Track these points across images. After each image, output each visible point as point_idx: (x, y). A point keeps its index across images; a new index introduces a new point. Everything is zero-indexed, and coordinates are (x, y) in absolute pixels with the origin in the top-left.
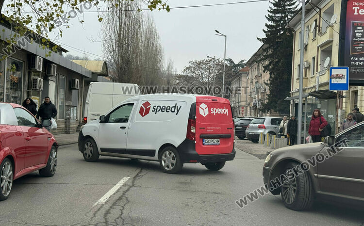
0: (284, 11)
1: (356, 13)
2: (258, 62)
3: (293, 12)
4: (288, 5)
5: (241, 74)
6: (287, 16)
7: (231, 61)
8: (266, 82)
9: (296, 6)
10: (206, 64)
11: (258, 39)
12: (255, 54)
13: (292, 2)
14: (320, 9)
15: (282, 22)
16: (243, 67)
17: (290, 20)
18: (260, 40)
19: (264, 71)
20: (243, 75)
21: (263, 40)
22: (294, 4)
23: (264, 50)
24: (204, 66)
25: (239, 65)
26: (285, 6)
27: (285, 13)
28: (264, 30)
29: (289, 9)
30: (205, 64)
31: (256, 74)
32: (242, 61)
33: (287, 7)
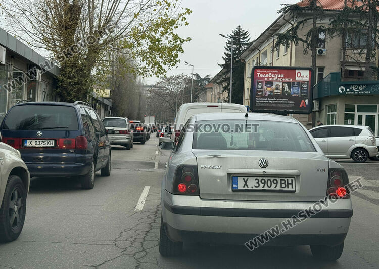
0: (239, 43)
1: (258, 76)
2: (219, 83)
3: (246, 44)
4: (242, 39)
5: (206, 89)
6: (241, 47)
7: (197, 75)
8: (226, 99)
9: (248, 40)
10: (176, 79)
11: (219, 65)
12: (218, 74)
13: (245, 36)
14: (260, 51)
15: (237, 52)
16: (208, 81)
17: (244, 51)
18: (221, 66)
19: (223, 91)
20: (208, 90)
21: (223, 66)
22: (246, 37)
23: (224, 74)
24: (174, 81)
25: (205, 79)
26: (239, 39)
27: (240, 44)
28: (223, 58)
29: (243, 42)
30: (174, 79)
31: (219, 91)
32: (207, 76)
33: (241, 40)
